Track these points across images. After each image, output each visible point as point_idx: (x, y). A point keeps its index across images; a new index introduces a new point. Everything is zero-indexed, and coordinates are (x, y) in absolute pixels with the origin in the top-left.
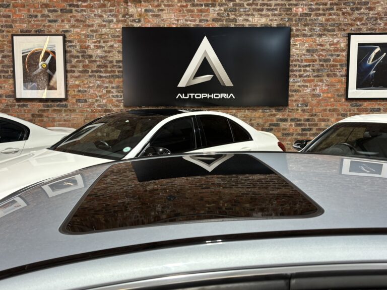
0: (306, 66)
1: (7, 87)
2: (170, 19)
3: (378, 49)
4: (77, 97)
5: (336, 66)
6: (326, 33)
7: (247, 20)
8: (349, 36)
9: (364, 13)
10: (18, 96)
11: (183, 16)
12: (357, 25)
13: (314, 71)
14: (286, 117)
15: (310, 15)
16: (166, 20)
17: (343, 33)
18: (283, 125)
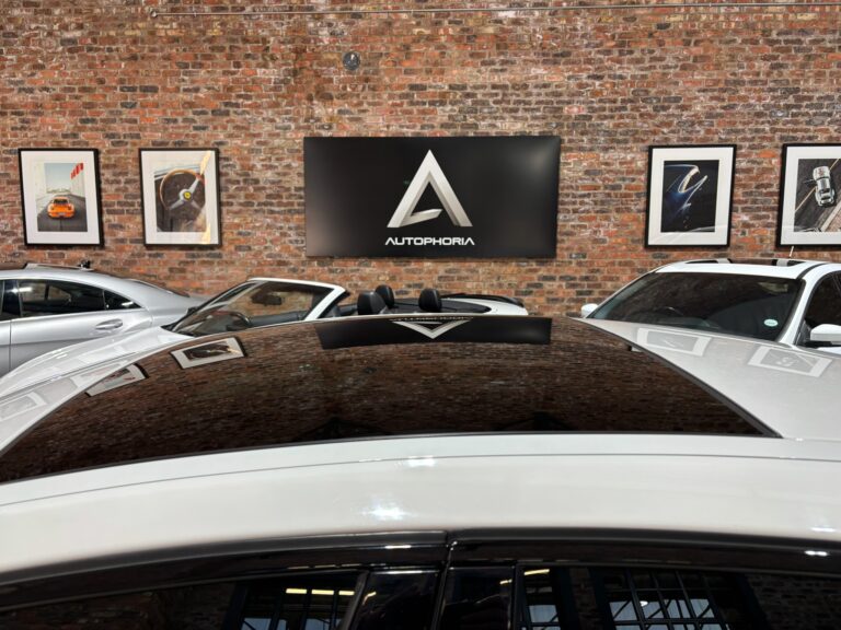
0: (584, 196)
1: (132, 227)
2: (377, 123)
3: (695, 170)
4: (237, 243)
5: (630, 195)
6: (615, 145)
7: (494, 126)
8: (650, 150)
9: (673, 115)
10: (149, 241)
11: (396, 120)
12: (663, 133)
13: (596, 203)
14: (552, 274)
15: (591, 117)
16: (371, 127)
17: (641, 145)
18: (547, 285)
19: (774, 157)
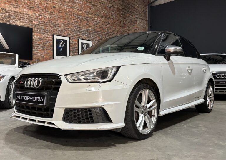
0: (38, 45)
3: (62, 42)
5: (49, 46)
6: (45, 33)
7: (15, 22)
9: (57, 28)
12: (55, 32)
13: (41, 47)
15: (39, 25)
17: (51, 34)
19: (76, 41)
